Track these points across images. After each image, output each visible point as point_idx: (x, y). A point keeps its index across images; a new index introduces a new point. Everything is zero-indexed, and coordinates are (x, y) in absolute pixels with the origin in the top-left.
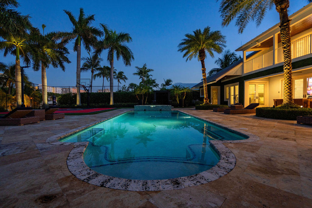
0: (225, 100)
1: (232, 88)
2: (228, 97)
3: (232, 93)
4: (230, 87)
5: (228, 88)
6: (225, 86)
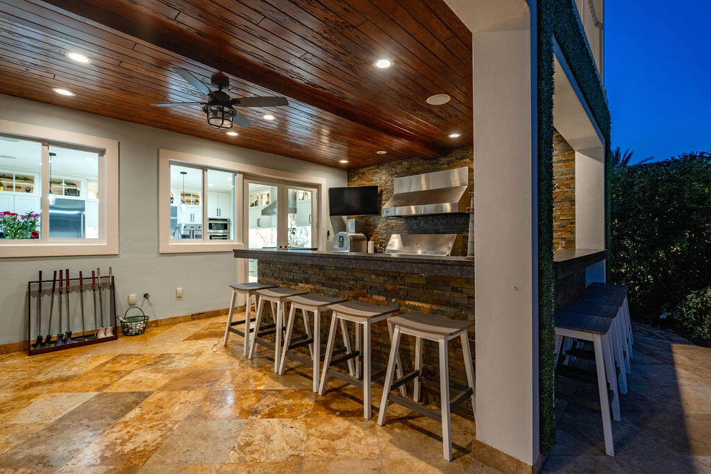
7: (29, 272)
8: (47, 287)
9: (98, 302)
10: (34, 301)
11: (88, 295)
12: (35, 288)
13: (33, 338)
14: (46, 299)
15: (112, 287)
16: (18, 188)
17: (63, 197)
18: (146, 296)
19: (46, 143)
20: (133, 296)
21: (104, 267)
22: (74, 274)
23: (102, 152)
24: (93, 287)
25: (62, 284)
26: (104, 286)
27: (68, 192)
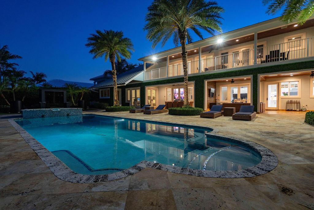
0: (126, 102)
1: (133, 92)
2: (129, 99)
3: (133, 96)
4: (131, 91)
5: (129, 91)
6: (126, 89)
7: (287, 100)
8: (289, 102)
9: (297, 106)
10: (287, 104)
11: (295, 104)
12: (287, 103)
13: (287, 109)
14: (289, 104)
15: (300, 103)
16: (285, 87)
17: (294, 88)
18: (307, 105)
19: (289, 82)
20: (304, 105)
21: (298, 100)
22: (293, 101)
23: (298, 81)
24: (294, 103)
25: (291, 102)
26: (298, 103)
27: (295, 87)
